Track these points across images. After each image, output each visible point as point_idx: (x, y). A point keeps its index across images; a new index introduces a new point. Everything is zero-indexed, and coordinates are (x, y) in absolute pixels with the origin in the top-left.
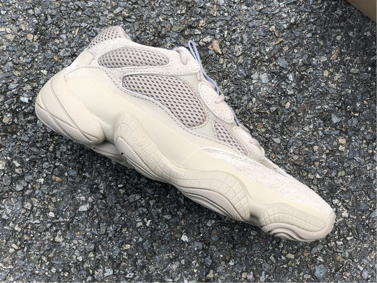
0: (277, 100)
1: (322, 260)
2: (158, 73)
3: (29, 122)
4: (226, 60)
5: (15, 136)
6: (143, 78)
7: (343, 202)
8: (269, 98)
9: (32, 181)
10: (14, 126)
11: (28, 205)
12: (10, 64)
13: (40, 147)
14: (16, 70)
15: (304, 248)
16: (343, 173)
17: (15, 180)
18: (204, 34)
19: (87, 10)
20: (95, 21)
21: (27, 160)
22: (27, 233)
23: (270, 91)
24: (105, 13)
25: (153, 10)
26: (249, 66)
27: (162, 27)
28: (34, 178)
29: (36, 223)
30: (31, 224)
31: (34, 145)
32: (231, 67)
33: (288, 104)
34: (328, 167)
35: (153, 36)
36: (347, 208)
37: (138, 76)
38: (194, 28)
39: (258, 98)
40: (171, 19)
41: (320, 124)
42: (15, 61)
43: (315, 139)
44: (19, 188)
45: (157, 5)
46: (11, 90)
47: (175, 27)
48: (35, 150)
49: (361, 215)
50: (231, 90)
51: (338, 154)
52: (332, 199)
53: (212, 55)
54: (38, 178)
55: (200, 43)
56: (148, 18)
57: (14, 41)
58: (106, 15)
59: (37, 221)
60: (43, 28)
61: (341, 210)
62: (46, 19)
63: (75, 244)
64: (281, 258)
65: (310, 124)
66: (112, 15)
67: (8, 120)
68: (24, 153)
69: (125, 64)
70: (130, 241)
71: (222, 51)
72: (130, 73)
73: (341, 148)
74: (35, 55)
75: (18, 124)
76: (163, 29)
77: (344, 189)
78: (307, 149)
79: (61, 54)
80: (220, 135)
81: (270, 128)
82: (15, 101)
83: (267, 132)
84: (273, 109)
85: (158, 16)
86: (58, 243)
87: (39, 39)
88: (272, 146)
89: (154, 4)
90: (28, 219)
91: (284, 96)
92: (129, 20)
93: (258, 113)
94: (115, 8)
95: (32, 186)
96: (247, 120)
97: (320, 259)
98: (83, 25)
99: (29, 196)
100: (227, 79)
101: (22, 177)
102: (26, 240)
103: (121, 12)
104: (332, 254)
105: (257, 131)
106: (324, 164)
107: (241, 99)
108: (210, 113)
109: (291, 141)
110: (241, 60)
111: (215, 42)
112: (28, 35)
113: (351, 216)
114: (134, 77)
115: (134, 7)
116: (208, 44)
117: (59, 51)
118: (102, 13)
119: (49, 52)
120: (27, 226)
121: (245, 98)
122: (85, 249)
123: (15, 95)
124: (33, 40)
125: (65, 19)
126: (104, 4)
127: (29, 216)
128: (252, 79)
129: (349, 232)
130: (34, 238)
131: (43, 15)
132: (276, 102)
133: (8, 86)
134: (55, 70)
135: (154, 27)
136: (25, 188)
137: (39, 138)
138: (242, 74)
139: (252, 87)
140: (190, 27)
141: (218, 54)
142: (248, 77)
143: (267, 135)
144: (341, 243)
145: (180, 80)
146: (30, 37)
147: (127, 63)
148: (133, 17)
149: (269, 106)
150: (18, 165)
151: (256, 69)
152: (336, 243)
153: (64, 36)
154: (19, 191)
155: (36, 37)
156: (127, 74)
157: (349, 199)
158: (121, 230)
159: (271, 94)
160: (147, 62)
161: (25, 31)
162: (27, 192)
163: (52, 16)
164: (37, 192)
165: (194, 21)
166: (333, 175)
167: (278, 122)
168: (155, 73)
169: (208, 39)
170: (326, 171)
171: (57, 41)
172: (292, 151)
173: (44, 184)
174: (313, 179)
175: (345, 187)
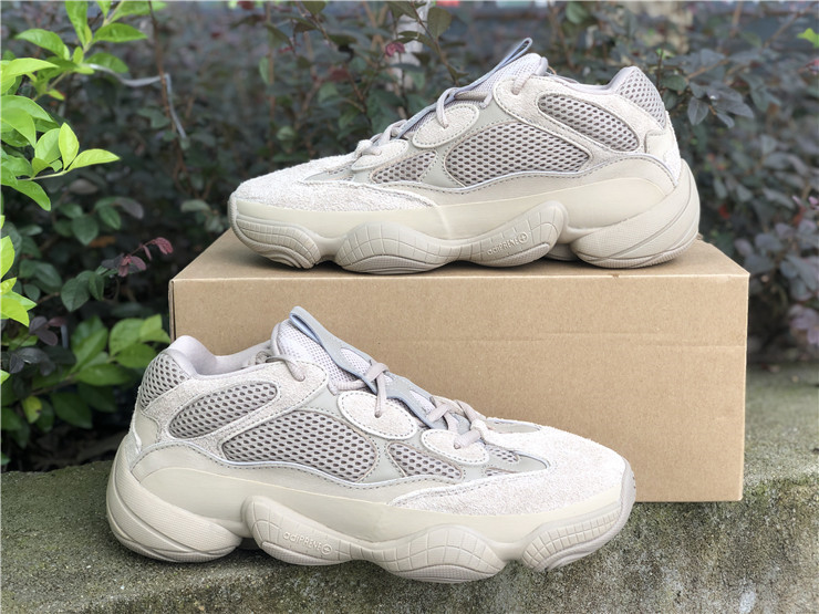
2: (270, 418)
6: (252, 436)
37: (243, 436)
69: (214, 427)
72: (229, 437)
80: (407, 468)
108: (377, 440)
114: (238, 440)
145: (308, 412)
147: (216, 424)
156: (225, 440)
160: (244, 408)
168: (265, 420)
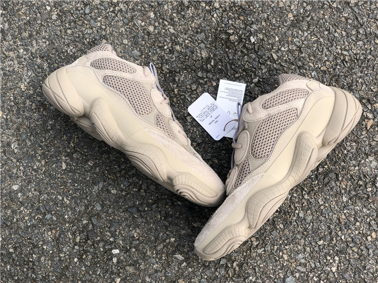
0: (367, 181)
1: (297, 277)
3: (242, 52)
4: (366, 135)
5: (227, 50)
7: (340, 263)
8: (365, 176)
9: (210, 79)
10: (233, 45)
11: (194, 87)
12: (266, 16)
13: (232, 69)
14: (265, 21)
15: (295, 261)
16: (356, 250)
17: (202, 69)
18: (371, 111)
19: (332, 35)
20: (329, 45)
21: (220, 67)
22: (177, 98)
23: (369, 173)
24: (338, 47)
25: (361, 73)
26: (373, 151)
27: (356, 85)
28: (212, 79)
29: (187, 99)
30: (185, 96)
31: (231, 64)
32: (364, 141)
33: (370, 189)
34: (353, 239)
35: (347, 84)
36: (338, 268)
38: (370, 103)
39: (359, 170)
40: (364, 86)
41: (373, 215)
42: (270, 17)
43: (362, 220)
44: (200, 74)
45: (366, 72)
46: (251, 28)
47: (362, 92)
48: (229, 67)
49: (340, 279)
50: (352, 151)
51: (364, 239)
52: (336, 255)
53: (363, 125)
54: (214, 81)
55: (365, 113)
56: (355, 73)
57: (280, 8)
58: (337, 49)
59: (189, 99)
60: (301, 18)
61: (334, 265)
62: (308, 17)
63: (193, 130)
64: (280, 252)
65: (369, 210)
66: (340, 52)
67: (233, 39)
68: (222, 62)
70: (221, 160)
71: (370, 129)
73: (369, 238)
74: (282, 26)
75: (235, 47)
76: (355, 86)
77: (347, 258)
78: (353, 219)
79: (295, 40)
81: (348, 189)
82: (247, 35)
83: (344, 189)
84: (361, 183)
85: (360, 77)
86: (187, 120)
87: (293, 21)
88: (339, 198)
89: (365, 71)
90: (186, 93)
91: (372, 184)
92: (345, 64)
93: (351, 176)
94: (345, 50)
95: (207, 81)
96: (342, 173)
97: (297, 275)
98: (321, 40)
99: (200, 84)
100: (356, 144)
101: (207, 71)
102: (173, 101)
103: (346, 55)
104: (305, 280)
105: (341, 183)
106: (352, 235)
107: (351, 160)
109: (350, 207)
110: (373, 143)
111: (372, 121)
112: (290, 14)
113: (335, 274)
115: (354, 61)
116: (367, 118)
117: (295, 38)
118: (337, 45)
119: (290, 32)
120: (182, 95)
121: (354, 162)
122: (195, 138)
123: (251, 32)
124: (290, 18)
125: (316, 27)
126: (342, 42)
127: (188, 92)
128: (368, 158)
129: (325, 279)
130: (178, 105)
131: (309, 13)
132: (366, 181)
133: (252, 24)
134: (283, 44)
135: (352, 80)
136: (202, 78)
137: (237, 64)
138: (365, 150)
139: (363, 161)
140: (369, 100)
141: (366, 128)
142: (367, 155)
143: (343, 191)
144: (316, 280)
146: (290, 15)
148: (349, 64)
149: (360, 179)
150: (212, 64)
151: (375, 155)
152: (313, 277)
153: (306, 34)
154: (197, 75)
155: (292, 18)
157: (344, 265)
158: (222, 150)
159: (368, 175)
161: (291, 10)
162: (201, 81)
163: (312, 19)
164: (206, 86)
165: (374, 100)
166: (351, 245)
167: (355, 191)
169: (370, 116)
170: (350, 239)
171: (300, 32)
172: (345, 212)
173: (213, 87)
174: (339, 236)
175: (349, 257)
